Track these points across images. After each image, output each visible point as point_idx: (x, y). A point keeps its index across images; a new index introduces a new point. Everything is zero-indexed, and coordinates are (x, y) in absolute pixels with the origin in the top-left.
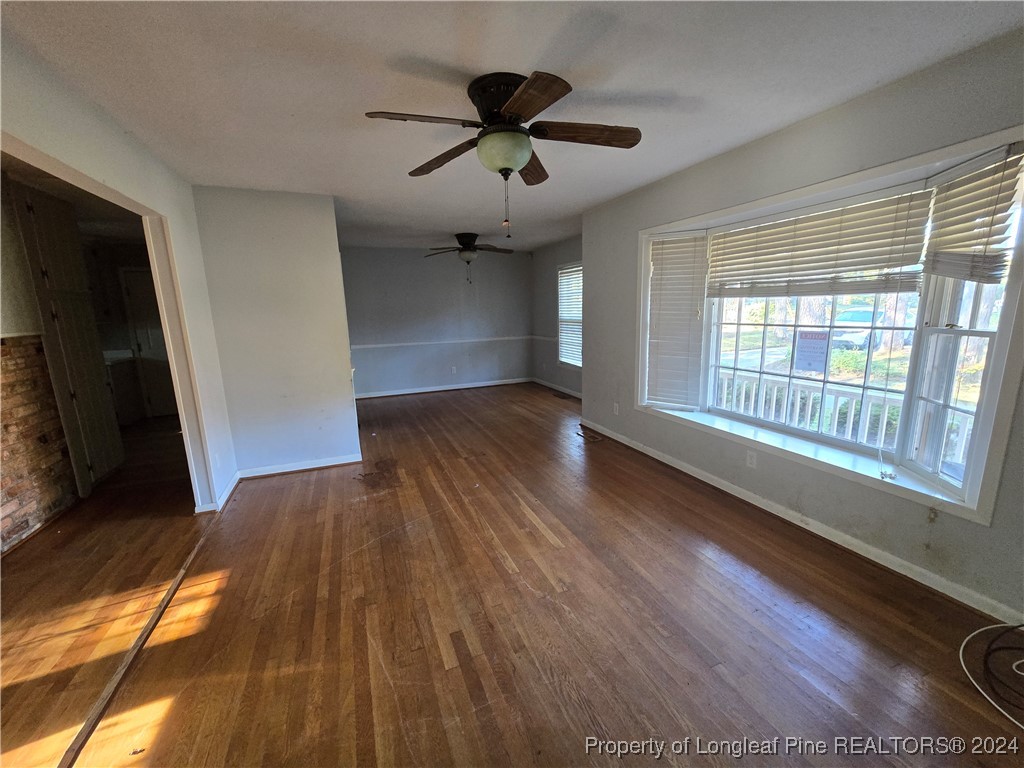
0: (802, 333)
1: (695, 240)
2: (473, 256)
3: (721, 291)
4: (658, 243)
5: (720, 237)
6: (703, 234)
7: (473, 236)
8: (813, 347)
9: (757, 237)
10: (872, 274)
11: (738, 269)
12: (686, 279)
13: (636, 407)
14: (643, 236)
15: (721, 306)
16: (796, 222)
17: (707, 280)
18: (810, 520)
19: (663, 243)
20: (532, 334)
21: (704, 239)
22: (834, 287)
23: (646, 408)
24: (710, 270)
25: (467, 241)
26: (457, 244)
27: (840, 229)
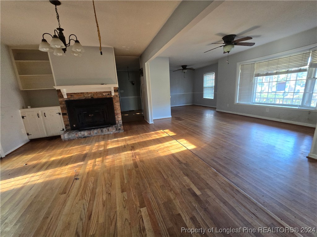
0: (279, 83)
1: (252, 64)
2: (186, 71)
3: (258, 75)
4: (242, 65)
5: (258, 63)
6: (254, 62)
7: (186, 66)
8: (281, 86)
9: (268, 63)
10: (297, 69)
11: (263, 70)
12: (249, 73)
13: (234, 104)
14: (238, 64)
15: (257, 79)
16: (278, 59)
17: (255, 73)
18: (282, 120)
19: (243, 65)
20: (194, 92)
21: (254, 64)
22: (287, 72)
23: (238, 103)
24: (255, 71)
25: (184, 67)
26: (181, 68)
27: (289, 60)
